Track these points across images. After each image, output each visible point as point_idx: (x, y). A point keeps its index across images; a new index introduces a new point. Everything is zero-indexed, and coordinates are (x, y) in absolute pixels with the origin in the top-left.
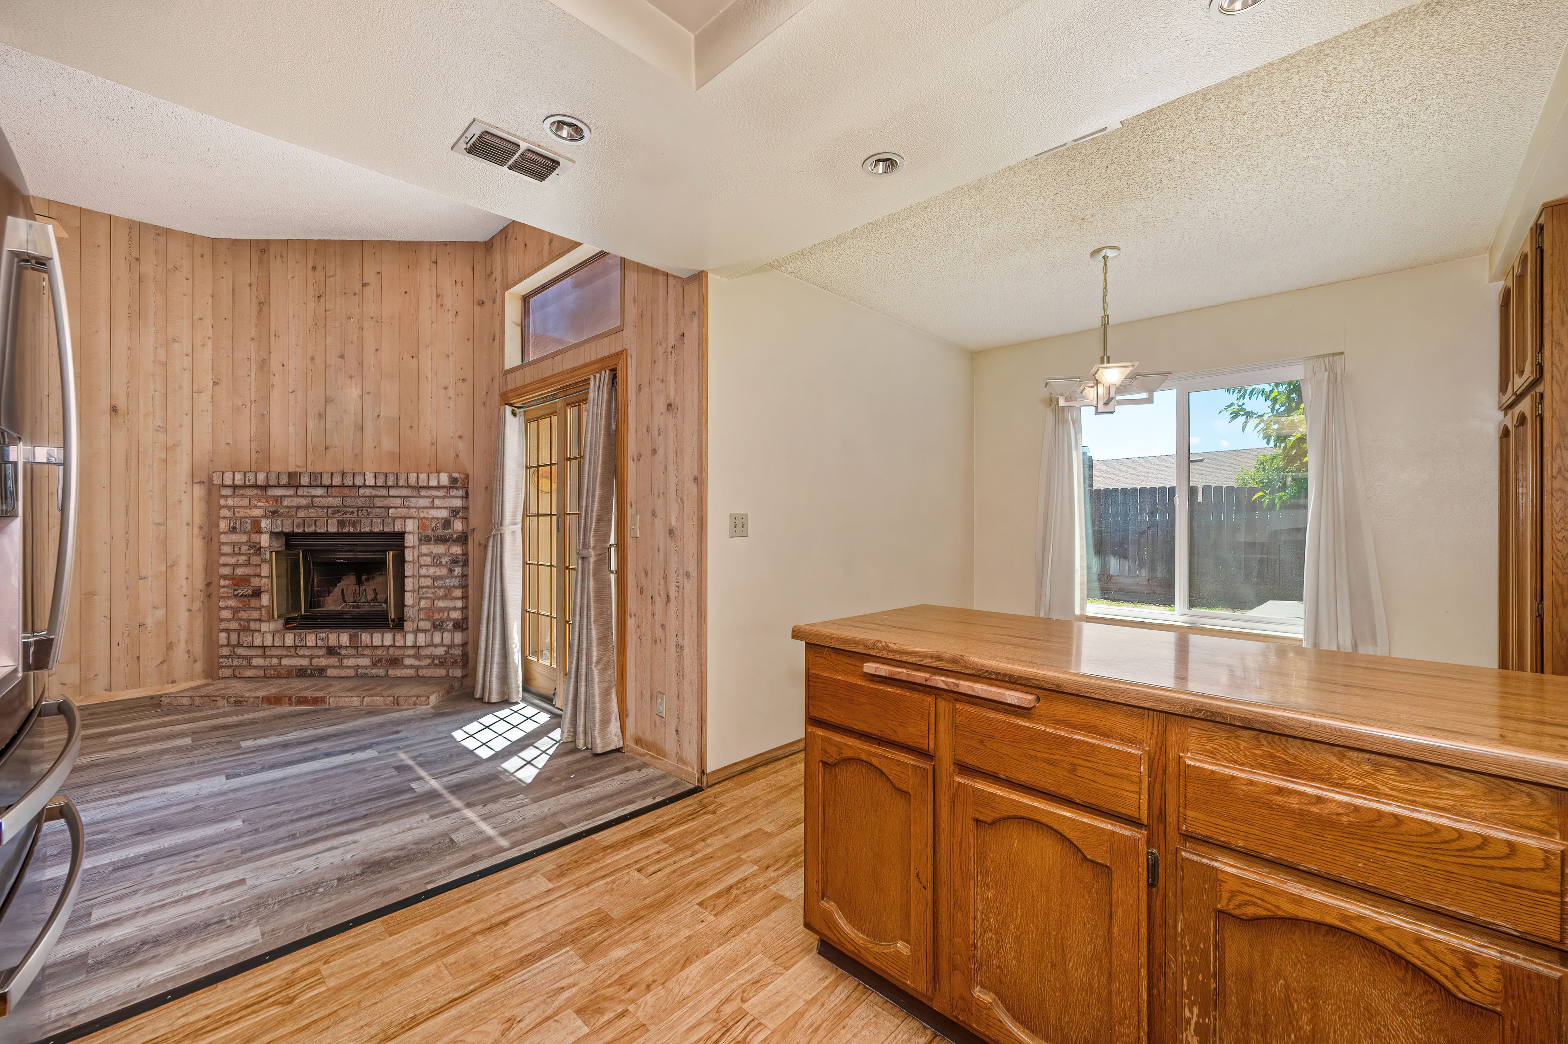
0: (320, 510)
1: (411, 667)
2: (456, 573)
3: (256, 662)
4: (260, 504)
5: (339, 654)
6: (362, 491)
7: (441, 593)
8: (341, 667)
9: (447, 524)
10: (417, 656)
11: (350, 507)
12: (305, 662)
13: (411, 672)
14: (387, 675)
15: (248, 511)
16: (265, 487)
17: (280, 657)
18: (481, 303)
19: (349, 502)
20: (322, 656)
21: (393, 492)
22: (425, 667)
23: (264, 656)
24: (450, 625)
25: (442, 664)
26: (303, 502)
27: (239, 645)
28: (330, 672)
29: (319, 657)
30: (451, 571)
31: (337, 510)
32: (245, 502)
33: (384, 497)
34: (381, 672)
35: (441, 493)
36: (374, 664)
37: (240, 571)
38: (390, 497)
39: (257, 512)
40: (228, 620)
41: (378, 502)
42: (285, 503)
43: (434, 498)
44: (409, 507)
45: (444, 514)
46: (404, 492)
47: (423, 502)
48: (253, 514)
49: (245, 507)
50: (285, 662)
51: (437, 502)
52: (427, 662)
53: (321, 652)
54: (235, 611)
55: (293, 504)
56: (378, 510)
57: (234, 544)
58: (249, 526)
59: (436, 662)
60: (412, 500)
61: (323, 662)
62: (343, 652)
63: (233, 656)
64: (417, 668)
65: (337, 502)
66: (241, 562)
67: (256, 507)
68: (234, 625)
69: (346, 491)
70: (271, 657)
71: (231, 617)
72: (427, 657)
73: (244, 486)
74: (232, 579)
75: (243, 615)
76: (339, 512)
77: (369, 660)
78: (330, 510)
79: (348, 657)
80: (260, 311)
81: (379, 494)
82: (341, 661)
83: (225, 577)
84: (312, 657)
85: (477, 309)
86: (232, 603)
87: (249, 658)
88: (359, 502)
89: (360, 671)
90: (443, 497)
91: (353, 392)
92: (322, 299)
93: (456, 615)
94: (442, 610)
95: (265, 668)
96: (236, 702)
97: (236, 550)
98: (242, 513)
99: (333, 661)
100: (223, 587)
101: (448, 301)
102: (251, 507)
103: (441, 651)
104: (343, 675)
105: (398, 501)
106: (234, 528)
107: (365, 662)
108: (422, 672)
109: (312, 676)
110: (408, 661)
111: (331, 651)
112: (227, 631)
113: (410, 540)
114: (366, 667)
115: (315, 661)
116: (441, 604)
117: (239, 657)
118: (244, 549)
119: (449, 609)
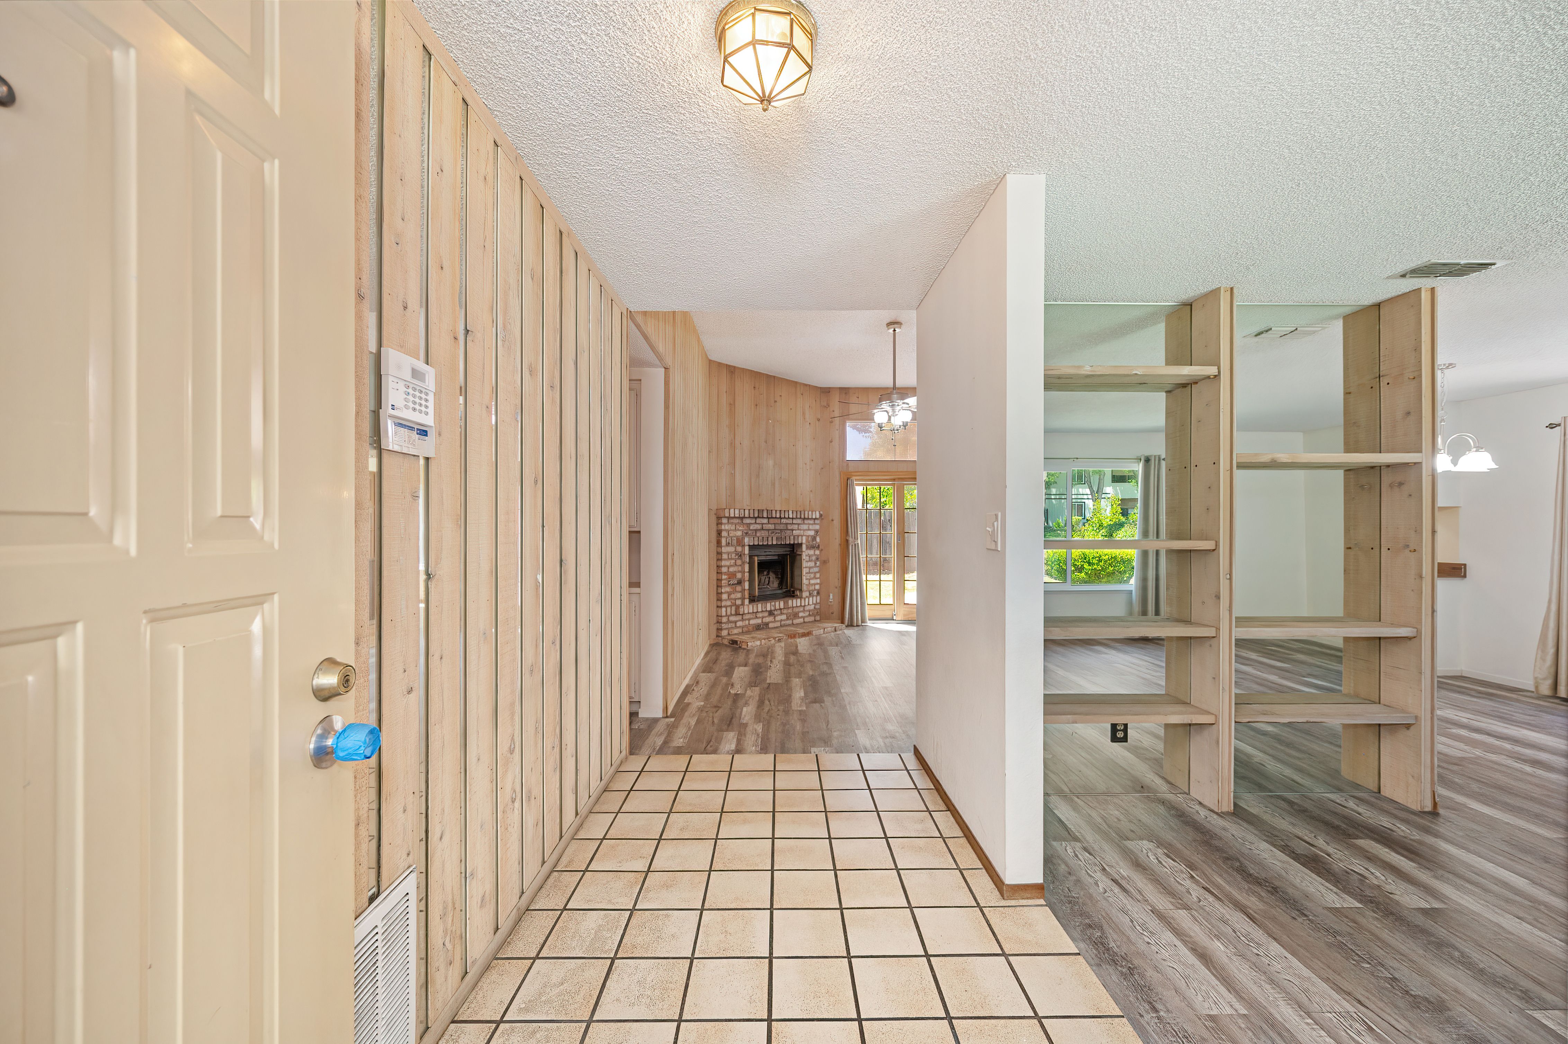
0: (765, 531)
1: (802, 617)
2: (817, 565)
3: (739, 624)
4: (740, 528)
5: (774, 614)
6: (782, 520)
7: (812, 576)
8: (775, 621)
9: (814, 538)
10: (804, 611)
11: (777, 530)
12: (759, 621)
13: (801, 620)
14: (793, 623)
15: (735, 532)
16: (742, 518)
17: (749, 620)
18: (819, 420)
19: (778, 527)
20: (767, 617)
21: (795, 521)
22: (807, 617)
23: (743, 620)
24: (815, 593)
25: (813, 615)
26: (759, 527)
27: (731, 615)
28: (771, 625)
29: (766, 617)
30: (816, 564)
31: (773, 531)
32: (733, 528)
33: (790, 524)
34: (789, 622)
35: (812, 522)
36: (787, 619)
37: (731, 569)
38: (793, 524)
39: (739, 533)
40: (726, 600)
41: (790, 527)
42: (751, 528)
43: (809, 524)
44: (800, 530)
45: (812, 533)
46: (799, 521)
47: (805, 527)
48: (737, 535)
49: (733, 530)
50: (752, 622)
51: (811, 527)
52: (807, 614)
53: (766, 614)
54: (729, 594)
55: (755, 528)
56: (788, 531)
57: (728, 553)
58: (735, 542)
59: (811, 613)
60: (802, 525)
61: (767, 620)
62: (776, 613)
63: (729, 622)
64: (804, 618)
65: (771, 527)
66: (732, 564)
67: (739, 530)
68: (729, 603)
69: (776, 521)
70: (746, 620)
71: (727, 598)
72: (807, 611)
73: (735, 517)
74: (728, 575)
75: (733, 596)
76: (773, 532)
77: (785, 616)
78: (770, 531)
79: (778, 615)
80: (730, 409)
81: (789, 522)
82: (775, 618)
83: (725, 574)
84: (763, 618)
85: (817, 422)
86: (728, 589)
87: (735, 622)
88: (782, 527)
89: (783, 623)
90: (812, 524)
91: (771, 463)
92: (758, 407)
93: (817, 587)
94: (812, 585)
95: (742, 627)
96: (779, 640)
97: (730, 556)
98: (732, 534)
99: (771, 619)
100: (725, 579)
101: (807, 416)
102: (736, 530)
103: (812, 607)
104: (776, 626)
105: (796, 526)
106: (729, 543)
107: (784, 617)
108: (806, 620)
109: (763, 628)
110: (801, 614)
111: (771, 613)
112: (726, 607)
113: (804, 547)
114: (784, 620)
115: (764, 620)
116: (812, 582)
117: (731, 622)
118: (733, 555)
119: (815, 584)
